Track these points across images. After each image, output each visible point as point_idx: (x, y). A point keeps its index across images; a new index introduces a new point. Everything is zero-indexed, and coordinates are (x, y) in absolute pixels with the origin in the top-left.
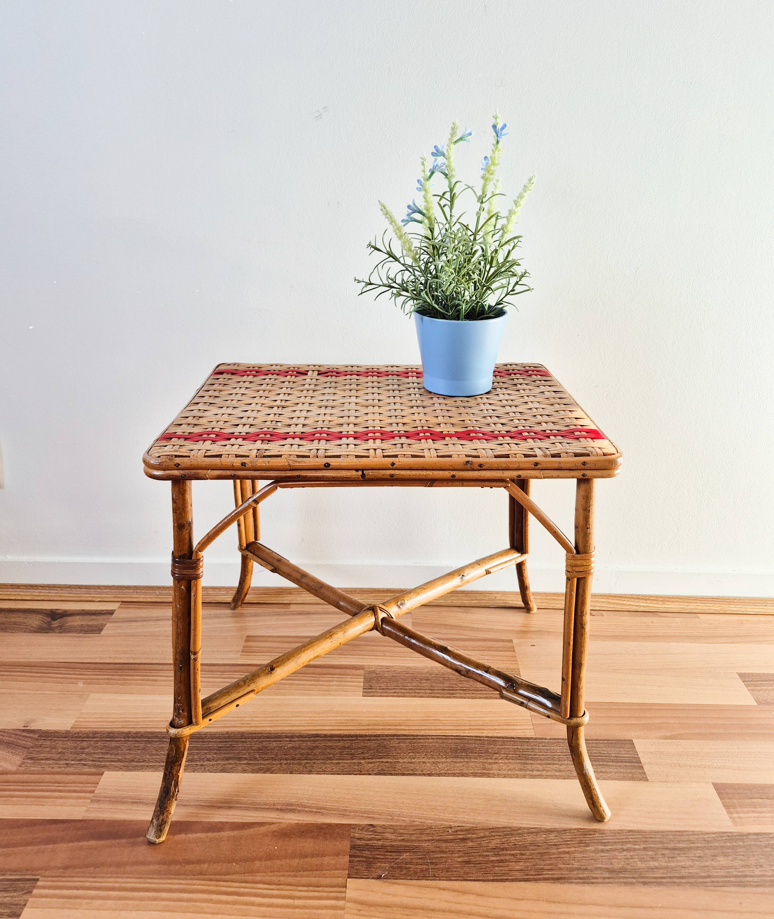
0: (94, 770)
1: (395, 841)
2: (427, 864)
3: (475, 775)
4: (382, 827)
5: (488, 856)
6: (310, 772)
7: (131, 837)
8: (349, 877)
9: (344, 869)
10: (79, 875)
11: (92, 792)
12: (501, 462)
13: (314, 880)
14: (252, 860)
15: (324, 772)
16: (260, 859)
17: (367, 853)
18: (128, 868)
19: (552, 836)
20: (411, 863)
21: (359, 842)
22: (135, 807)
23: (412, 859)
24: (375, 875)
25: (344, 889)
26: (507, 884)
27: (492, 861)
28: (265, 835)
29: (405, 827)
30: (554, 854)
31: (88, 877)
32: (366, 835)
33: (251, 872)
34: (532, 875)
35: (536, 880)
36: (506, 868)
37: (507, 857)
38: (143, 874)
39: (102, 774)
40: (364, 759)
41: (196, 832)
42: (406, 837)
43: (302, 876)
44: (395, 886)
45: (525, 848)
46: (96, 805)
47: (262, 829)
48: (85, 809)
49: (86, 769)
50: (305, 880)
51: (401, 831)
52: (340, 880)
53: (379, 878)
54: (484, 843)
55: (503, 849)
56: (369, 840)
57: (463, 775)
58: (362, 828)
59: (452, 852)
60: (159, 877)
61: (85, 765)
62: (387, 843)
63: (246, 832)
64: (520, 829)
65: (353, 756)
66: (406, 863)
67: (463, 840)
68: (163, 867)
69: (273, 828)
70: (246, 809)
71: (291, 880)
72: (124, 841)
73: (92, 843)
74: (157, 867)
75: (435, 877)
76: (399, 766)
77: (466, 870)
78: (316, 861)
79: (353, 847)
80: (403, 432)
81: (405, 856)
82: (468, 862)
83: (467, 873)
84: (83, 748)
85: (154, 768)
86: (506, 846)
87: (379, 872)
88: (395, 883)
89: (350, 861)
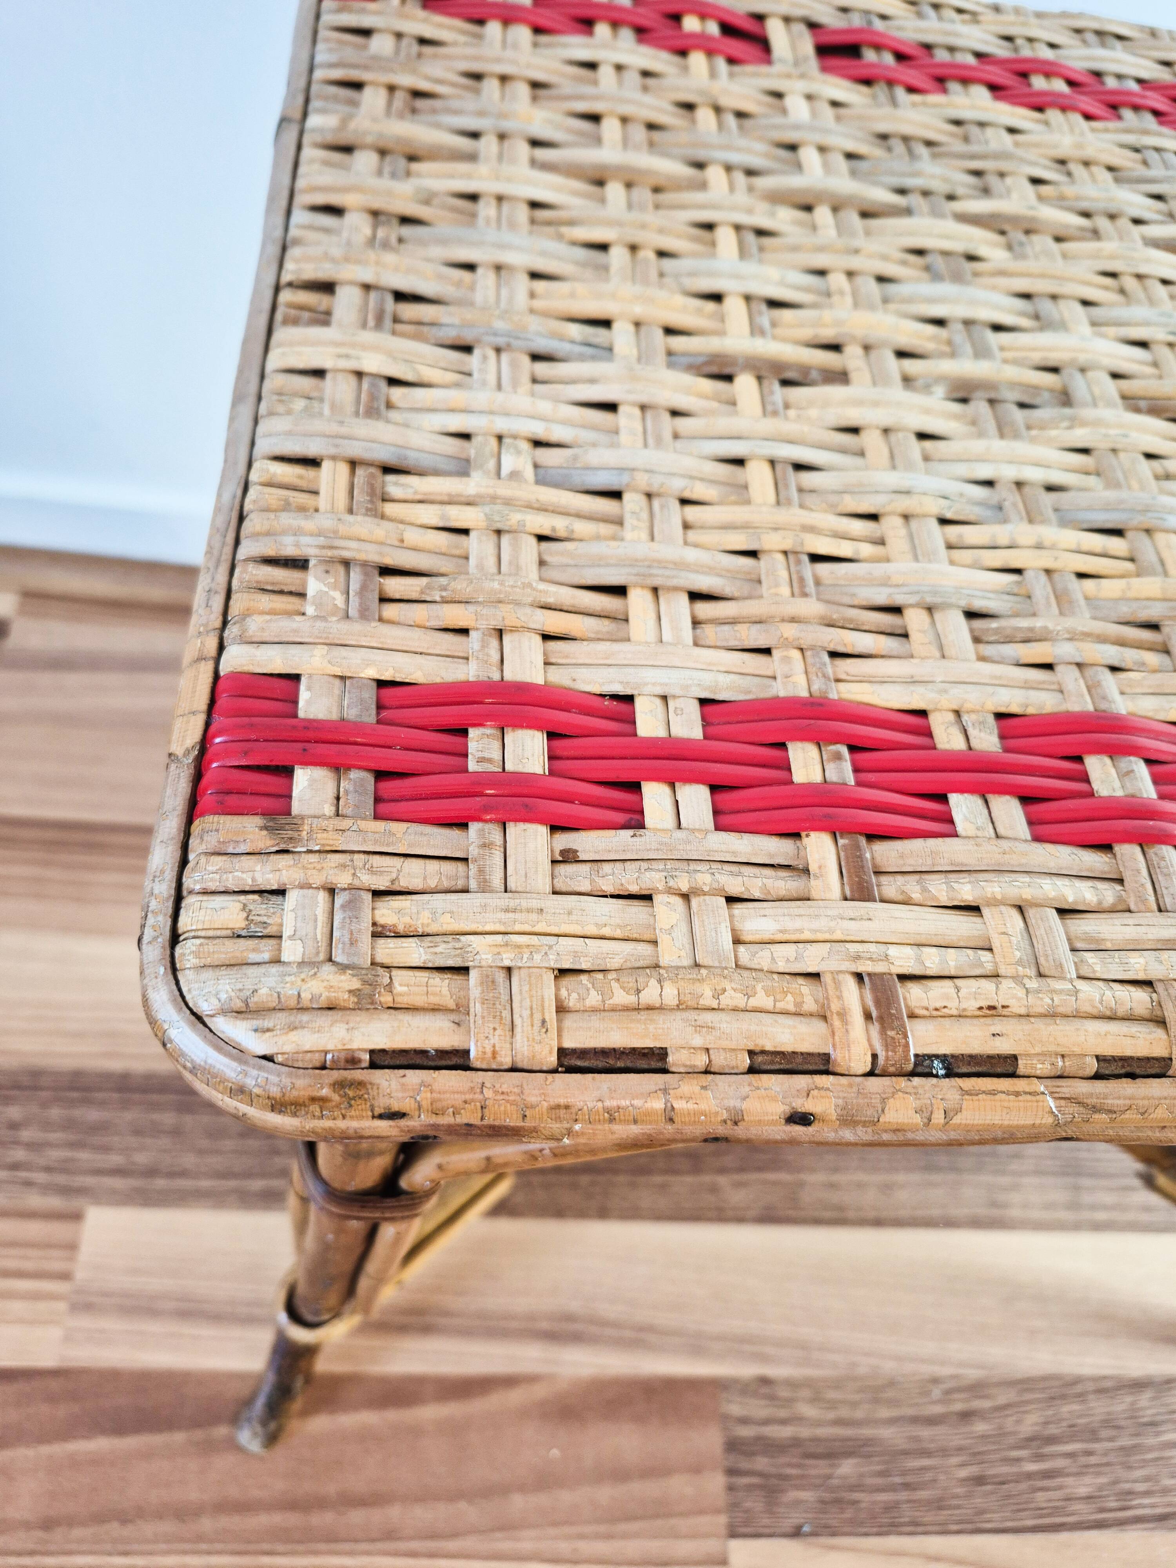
0: (55, 1202)
1: (821, 1423)
2: (892, 1488)
3: (977, 1223)
4: (792, 1384)
5: (1018, 1460)
6: (603, 1214)
7: (196, 1423)
8: (733, 1534)
9: (717, 1511)
10: (84, 1547)
11: (65, 1276)
13: (654, 1546)
14: (503, 1490)
15: (633, 1214)
16: (522, 1488)
18: (206, 1524)
19: (1144, 1399)
20: (860, 1488)
21: (741, 1431)
22: (188, 1329)
23: (862, 1475)
24: (788, 1524)
26: (1064, 1537)
27: (1029, 1476)
28: (524, 1414)
29: (837, 1384)
30: (1151, 1449)
31: (110, 1554)
32: (758, 1409)
33: (507, 1527)
34: (1111, 1510)
35: (1121, 1523)
36: (1058, 1494)
37: (1060, 1463)
38: (249, 1542)
39: (77, 1217)
40: (722, 1171)
41: (355, 1407)
42: (844, 1412)
43: (626, 1535)
44: (832, 1556)
45: (1093, 1435)
46: (85, 1322)
47: (515, 1397)
48: (55, 1333)
49: (35, 1201)
50: (633, 1547)
51: (832, 1395)
52: (712, 1545)
53: (796, 1533)
54: (1009, 1423)
55: (1049, 1440)
56: (766, 1422)
57: (949, 1223)
58: (743, 1387)
59: (944, 1452)
60: (289, 1547)
61: (28, 1184)
62: (805, 1432)
63: (477, 1406)
64: (1077, 1380)
66: (853, 1488)
67: (966, 1416)
68: (292, 1519)
69: (539, 1392)
70: (466, 1333)
71: (602, 1547)
72: (179, 1437)
73: (101, 1444)
74: (277, 1519)
75: (916, 1528)
76: (807, 1197)
77: (978, 1501)
78: (651, 1489)
79: (733, 1446)
81: (847, 1468)
82: (980, 1480)
83: (983, 1512)
84: (14, 1126)
86: (1053, 1430)
87: (794, 1518)
88: (833, 1548)
89: (731, 1488)
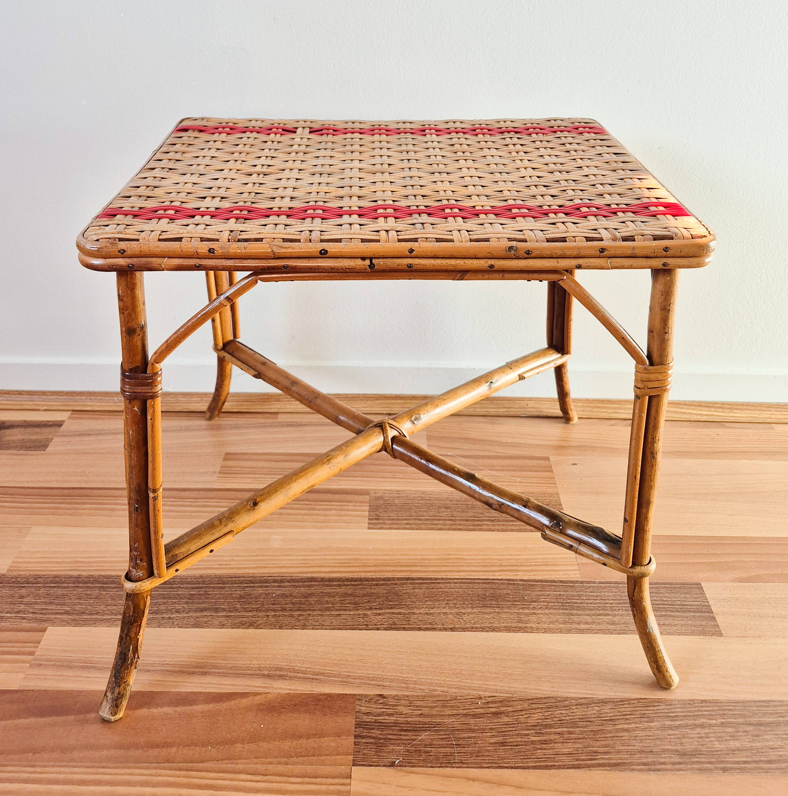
0: (34, 625)
1: (411, 716)
2: (451, 746)
3: (508, 629)
4: (394, 697)
5: (528, 735)
6: (304, 627)
7: (80, 712)
8: (355, 764)
9: (348, 755)
10: (13, 763)
11: (32, 653)
12: (555, 248)
13: (309, 769)
14: (233, 742)
15: (322, 627)
16: (242, 742)
17: (376, 733)
18: (76, 754)
19: (606, 709)
20: (431, 745)
21: (366, 718)
22: (85, 674)
23: (432, 740)
24: (386, 761)
25: (347, 781)
26: (553, 771)
27: (533, 742)
28: (248, 709)
29: (423, 699)
30: (610, 732)
31: (25, 766)
32: (375, 708)
33: (230, 758)
34: (584, 760)
35: (589, 767)
36: (551, 751)
37: (552, 737)
38: (95, 762)
39: (44, 630)
40: (371, 609)
41: (162, 706)
42: (426, 711)
43: (294, 764)
44: (412, 776)
45: (574, 724)
46: (36, 671)
47: (245, 701)
48: (21, 675)
49: (25, 624)
50: (298, 769)
51: (419, 703)
52: (343, 769)
53: (392, 765)
54: (522, 719)
55: (546, 726)
56: (379, 715)
57: (493, 629)
58: (369, 699)
59: (483, 731)
60: (115, 765)
61: (23, 618)
62: (401, 720)
63: (225, 705)
64: (566, 699)
65: (357, 606)
66: (426, 746)
67: (496, 714)
68: (122, 752)
69: (258, 699)
70: (225, 675)
71: (281, 768)
72: (72, 717)
73: (32, 720)
74: (112, 752)
75: (462, 764)
76: (413, 618)
77: (501, 753)
78: (312, 743)
79: (358, 725)
80: (424, 208)
81: (424, 736)
82: (503, 744)
83: (503, 759)
84: (22, 597)
85: (109, 622)
86: (549, 722)
87: (392, 758)
88: (412, 772)
89: (355, 744)
